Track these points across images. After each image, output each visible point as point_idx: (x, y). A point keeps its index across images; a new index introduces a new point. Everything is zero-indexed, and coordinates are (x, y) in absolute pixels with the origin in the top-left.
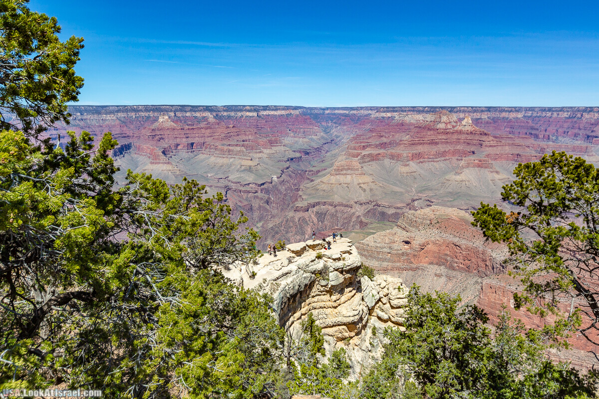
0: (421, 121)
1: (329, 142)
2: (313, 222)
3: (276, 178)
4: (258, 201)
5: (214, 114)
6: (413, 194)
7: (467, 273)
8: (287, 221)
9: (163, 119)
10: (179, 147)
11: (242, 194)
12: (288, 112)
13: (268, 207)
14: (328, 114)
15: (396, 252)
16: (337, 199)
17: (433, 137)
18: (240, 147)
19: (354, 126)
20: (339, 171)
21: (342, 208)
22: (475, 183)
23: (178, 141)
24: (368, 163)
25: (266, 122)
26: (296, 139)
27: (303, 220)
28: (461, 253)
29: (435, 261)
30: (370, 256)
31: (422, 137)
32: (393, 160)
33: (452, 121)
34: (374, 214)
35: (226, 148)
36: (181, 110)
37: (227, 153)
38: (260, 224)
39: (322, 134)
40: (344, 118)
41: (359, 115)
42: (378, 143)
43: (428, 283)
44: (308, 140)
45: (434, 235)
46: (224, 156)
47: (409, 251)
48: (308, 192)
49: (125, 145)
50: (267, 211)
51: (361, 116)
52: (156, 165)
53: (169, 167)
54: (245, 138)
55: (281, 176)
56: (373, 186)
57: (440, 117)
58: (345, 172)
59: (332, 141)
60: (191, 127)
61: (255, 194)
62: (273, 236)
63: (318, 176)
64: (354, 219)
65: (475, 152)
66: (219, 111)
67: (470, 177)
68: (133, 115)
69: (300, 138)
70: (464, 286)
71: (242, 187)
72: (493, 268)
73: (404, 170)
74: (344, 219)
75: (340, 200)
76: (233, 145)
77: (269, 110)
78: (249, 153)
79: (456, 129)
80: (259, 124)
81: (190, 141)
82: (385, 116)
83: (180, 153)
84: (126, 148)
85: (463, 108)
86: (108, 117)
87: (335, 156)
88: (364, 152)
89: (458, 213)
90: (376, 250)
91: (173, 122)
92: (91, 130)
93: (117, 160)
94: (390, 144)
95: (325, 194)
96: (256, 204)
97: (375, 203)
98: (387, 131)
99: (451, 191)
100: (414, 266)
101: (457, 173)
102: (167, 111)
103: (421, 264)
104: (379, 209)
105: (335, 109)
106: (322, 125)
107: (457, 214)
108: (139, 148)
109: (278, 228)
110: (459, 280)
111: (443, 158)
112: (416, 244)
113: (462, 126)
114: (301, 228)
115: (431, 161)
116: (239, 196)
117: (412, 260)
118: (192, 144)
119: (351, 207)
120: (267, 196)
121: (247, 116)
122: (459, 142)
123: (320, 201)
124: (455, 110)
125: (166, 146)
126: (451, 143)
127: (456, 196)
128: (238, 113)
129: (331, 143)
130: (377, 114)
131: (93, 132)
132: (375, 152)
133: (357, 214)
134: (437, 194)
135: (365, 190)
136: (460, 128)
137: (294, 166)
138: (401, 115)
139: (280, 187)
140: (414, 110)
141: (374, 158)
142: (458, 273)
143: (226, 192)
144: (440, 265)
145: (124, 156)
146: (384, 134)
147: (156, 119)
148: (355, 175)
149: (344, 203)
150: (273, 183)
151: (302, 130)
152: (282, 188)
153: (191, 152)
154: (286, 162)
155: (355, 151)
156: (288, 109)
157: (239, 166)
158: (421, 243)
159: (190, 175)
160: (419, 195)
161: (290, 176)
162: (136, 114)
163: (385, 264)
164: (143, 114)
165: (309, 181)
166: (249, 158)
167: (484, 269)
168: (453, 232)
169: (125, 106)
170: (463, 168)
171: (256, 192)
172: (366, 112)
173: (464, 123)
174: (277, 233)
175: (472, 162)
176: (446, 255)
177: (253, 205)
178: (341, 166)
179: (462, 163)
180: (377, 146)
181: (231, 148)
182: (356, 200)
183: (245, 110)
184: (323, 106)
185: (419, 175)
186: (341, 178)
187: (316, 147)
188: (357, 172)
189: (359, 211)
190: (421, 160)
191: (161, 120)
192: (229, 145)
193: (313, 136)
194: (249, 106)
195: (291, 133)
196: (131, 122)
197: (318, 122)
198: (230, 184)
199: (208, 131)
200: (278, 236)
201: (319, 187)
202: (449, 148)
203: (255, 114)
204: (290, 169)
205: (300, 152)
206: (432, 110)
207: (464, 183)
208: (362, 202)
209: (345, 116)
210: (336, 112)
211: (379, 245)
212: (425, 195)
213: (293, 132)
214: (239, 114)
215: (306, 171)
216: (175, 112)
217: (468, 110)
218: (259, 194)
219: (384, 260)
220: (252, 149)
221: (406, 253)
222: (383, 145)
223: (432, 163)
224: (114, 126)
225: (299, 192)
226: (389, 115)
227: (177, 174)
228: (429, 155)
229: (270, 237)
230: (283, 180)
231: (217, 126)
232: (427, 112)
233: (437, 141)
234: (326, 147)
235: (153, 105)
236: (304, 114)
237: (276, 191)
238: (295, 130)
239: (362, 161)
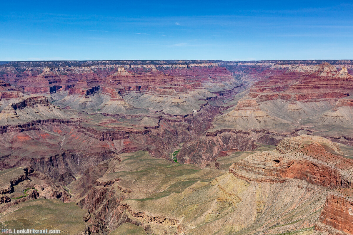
0: (309, 71)
1: (240, 86)
2: (219, 144)
3: (196, 112)
4: (181, 127)
5: (157, 66)
6: (298, 125)
7: (322, 187)
8: (200, 142)
9: (121, 70)
10: (131, 89)
11: (171, 122)
12: (209, 64)
13: (189, 132)
14: (240, 66)
15: (269, 168)
16: (238, 128)
17: (316, 83)
18: (172, 90)
19: (258, 75)
20: (241, 107)
21: (242, 134)
22: (347, 118)
23: (130, 84)
24: (264, 102)
25: (193, 71)
26: (214, 84)
27: (212, 142)
28: (318, 171)
29: (299, 176)
30: (249, 170)
31: (307, 83)
32: (284, 100)
33: (333, 71)
34: (266, 140)
35: (162, 90)
36: (134, 64)
37: (163, 94)
38: (182, 145)
39: (234, 80)
40: (251, 68)
41: (263, 66)
42: (274, 87)
43: (292, 193)
44: (223, 85)
45: (298, 156)
46: (160, 95)
47: (278, 168)
48: (218, 122)
49: (95, 87)
50: (188, 135)
51: (264, 67)
52: (114, 101)
53: (122, 103)
54: (176, 83)
55: (200, 110)
56: (266, 119)
57: (323, 68)
58: (245, 108)
59: (241, 85)
60: (140, 75)
61: (180, 123)
62: (190, 153)
63: (227, 111)
64: (250, 143)
65: (350, 95)
66: (160, 64)
67: (344, 113)
68: (102, 67)
69: (217, 83)
70: (319, 196)
71: (171, 117)
72: (342, 184)
73: (292, 107)
74: (243, 142)
75: (241, 129)
76: (168, 88)
77: (196, 63)
78: (179, 93)
79: (334, 77)
80: (188, 73)
81: (139, 85)
82: (282, 67)
83: (132, 93)
84: (96, 89)
85: (344, 61)
86: (86, 68)
87: (241, 96)
88: (262, 94)
89: (323, 141)
90: (254, 166)
91: (128, 72)
92: (75, 77)
93: (89, 97)
94: (283, 88)
95: (230, 124)
96: (180, 129)
97: (267, 131)
98: (282, 78)
99: (328, 124)
100: (282, 179)
101: (333, 111)
102: (125, 64)
103: (288, 178)
104: (270, 136)
105: (245, 62)
106: (235, 74)
107: (321, 141)
108: (104, 90)
109: (194, 147)
110: (315, 192)
111: (324, 99)
112: (284, 162)
113: (340, 75)
114: (211, 148)
115: (314, 101)
116: (168, 124)
117: (281, 174)
118: (140, 87)
119: (249, 134)
120: (188, 124)
121: (180, 68)
122: (336, 87)
123: (226, 129)
124: (337, 62)
125: (122, 88)
126: (330, 87)
127: (331, 128)
128: (173, 65)
129: (240, 87)
130: (276, 65)
131: (75, 79)
132: (270, 93)
133: (253, 139)
134: (317, 126)
135: (260, 122)
136: (338, 76)
137: (211, 103)
138: (293, 67)
139: (199, 118)
140: (305, 62)
141: (269, 98)
142: (316, 186)
143: (159, 121)
144: (302, 179)
145: (94, 95)
146: (280, 81)
147: (116, 70)
148: (253, 111)
149: (243, 131)
150: (194, 115)
151: (219, 77)
152: (201, 119)
153: (139, 92)
154: (205, 100)
155: (255, 93)
156: (209, 62)
157: (170, 103)
158: (288, 162)
159: (136, 109)
160: (302, 126)
161: (207, 110)
162: (104, 66)
163: (260, 177)
164: (109, 66)
165: (220, 114)
166: (178, 97)
167: (335, 184)
168: (312, 155)
169: (98, 61)
170: (338, 106)
171: (181, 121)
172: (268, 64)
173: (341, 72)
174: (193, 151)
175: (346, 102)
176: (307, 172)
177: (178, 130)
178: (243, 104)
179: (338, 102)
180: (273, 90)
181: (165, 90)
182: (253, 129)
183: (179, 63)
184: (237, 60)
185: (304, 111)
186: (243, 113)
187: (229, 90)
188: (254, 108)
189: (254, 137)
190: (306, 100)
191: (119, 70)
192: (165, 88)
193: (227, 82)
194: (181, 60)
195: (210, 80)
196: (101, 72)
197: (232, 72)
198: (163, 115)
199: (151, 78)
200: (193, 153)
201: (226, 119)
202: (329, 91)
203: (185, 66)
204: (207, 105)
205: (216, 93)
206: (319, 63)
207: (338, 118)
208: (257, 130)
209: (252, 67)
210: (246, 64)
211: (256, 162)
212: (306, 127)
213: (213, 78)
214: (175, 66)
215: (219, 107)
216: (130, 65)
217: (347, 62)
218: (183, 123)
219: (259, 173)
220: (181, 91)
221: (277, 169)
222: (278, 89)
223: (315, 102)
224: (89, 74)
225: (212, 122)
226: (285, 66)
227: (127, 107)
228: (313, 96)
229: (187, 153)
230: (201, 113)
231: (158, 75)
232: (314, 64)
233: (319, 86)
234: (236, 90)
235: (115, 60)
236: (222, 66)
237: (196, 121)
238: (214, 77)
239: (259, 100)
